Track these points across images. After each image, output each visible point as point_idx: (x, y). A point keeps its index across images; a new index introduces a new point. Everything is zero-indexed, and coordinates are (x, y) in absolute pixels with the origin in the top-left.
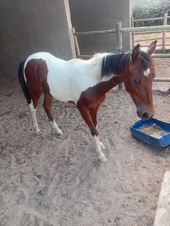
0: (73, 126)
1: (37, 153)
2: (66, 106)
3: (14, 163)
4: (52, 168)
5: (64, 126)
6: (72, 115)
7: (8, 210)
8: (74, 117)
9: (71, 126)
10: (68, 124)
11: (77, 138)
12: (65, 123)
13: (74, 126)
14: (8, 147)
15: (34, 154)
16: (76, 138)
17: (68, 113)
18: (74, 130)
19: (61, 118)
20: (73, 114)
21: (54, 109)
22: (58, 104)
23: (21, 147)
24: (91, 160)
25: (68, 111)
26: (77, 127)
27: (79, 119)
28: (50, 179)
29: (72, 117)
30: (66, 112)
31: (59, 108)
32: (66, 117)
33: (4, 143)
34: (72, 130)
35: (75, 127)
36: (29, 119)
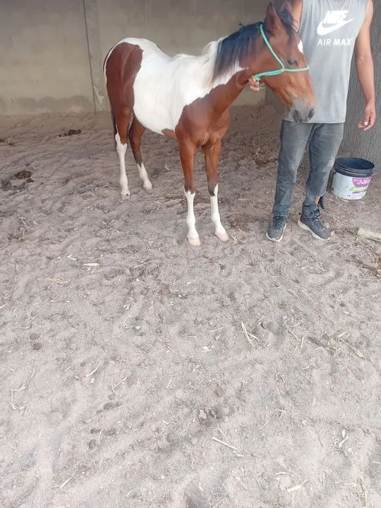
0: (319, 324)
1: (183, 332)
2: (353, 257)
3: (125, 320)
4: (168, 399)
5: (296, 309)
6: (345, 290)
7: (23, 415)
8: (345, 301)
9: (313, 323)
10: (309, 311)
11: (296, 368)
12: (307, 302)
13: (319, 327)
14: (151, 276)
15: (173, 330)
16: (295, 364)
17: (342, 279)
18: (310, 339)
19: (310, 281)
20: (351, 292)
21: (317, 248)
22: (339, 241)
23: (170, 295)
24: (267, 462)
25: (346, 274)
26: (325, 337)
27: (353, 315)
28: (141, 420)
29: (341, 298)
30: (338, 275)
31: (332, 252)
32: (327, 287)
33: (154, 264)
34: (307, 333)
35: (318, 332)
36: (243, 238)
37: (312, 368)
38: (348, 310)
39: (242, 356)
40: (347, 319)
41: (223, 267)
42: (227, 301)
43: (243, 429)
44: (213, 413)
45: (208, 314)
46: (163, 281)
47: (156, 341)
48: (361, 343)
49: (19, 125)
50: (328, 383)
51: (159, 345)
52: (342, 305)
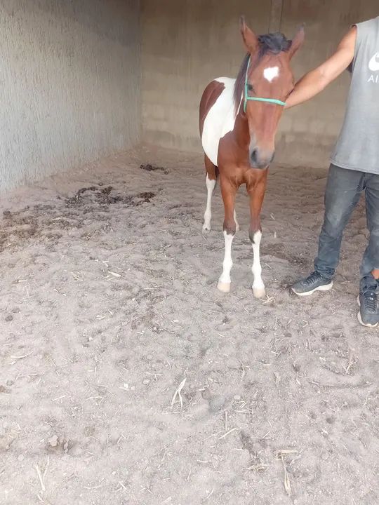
37: (209, 465)
38: (330, 429)
39: (150, 411)
40: (317, 438)
41: (226, 320)
42: (195, 352)
43: (73, 477)
44: (66, 445)
45: (161, 356)
46: (155, 310)
47: (92, 357)
48: (305, 475)
49: (187, 160)
50: (207, 492)
51: (91, 362)
52: (329, 420)
